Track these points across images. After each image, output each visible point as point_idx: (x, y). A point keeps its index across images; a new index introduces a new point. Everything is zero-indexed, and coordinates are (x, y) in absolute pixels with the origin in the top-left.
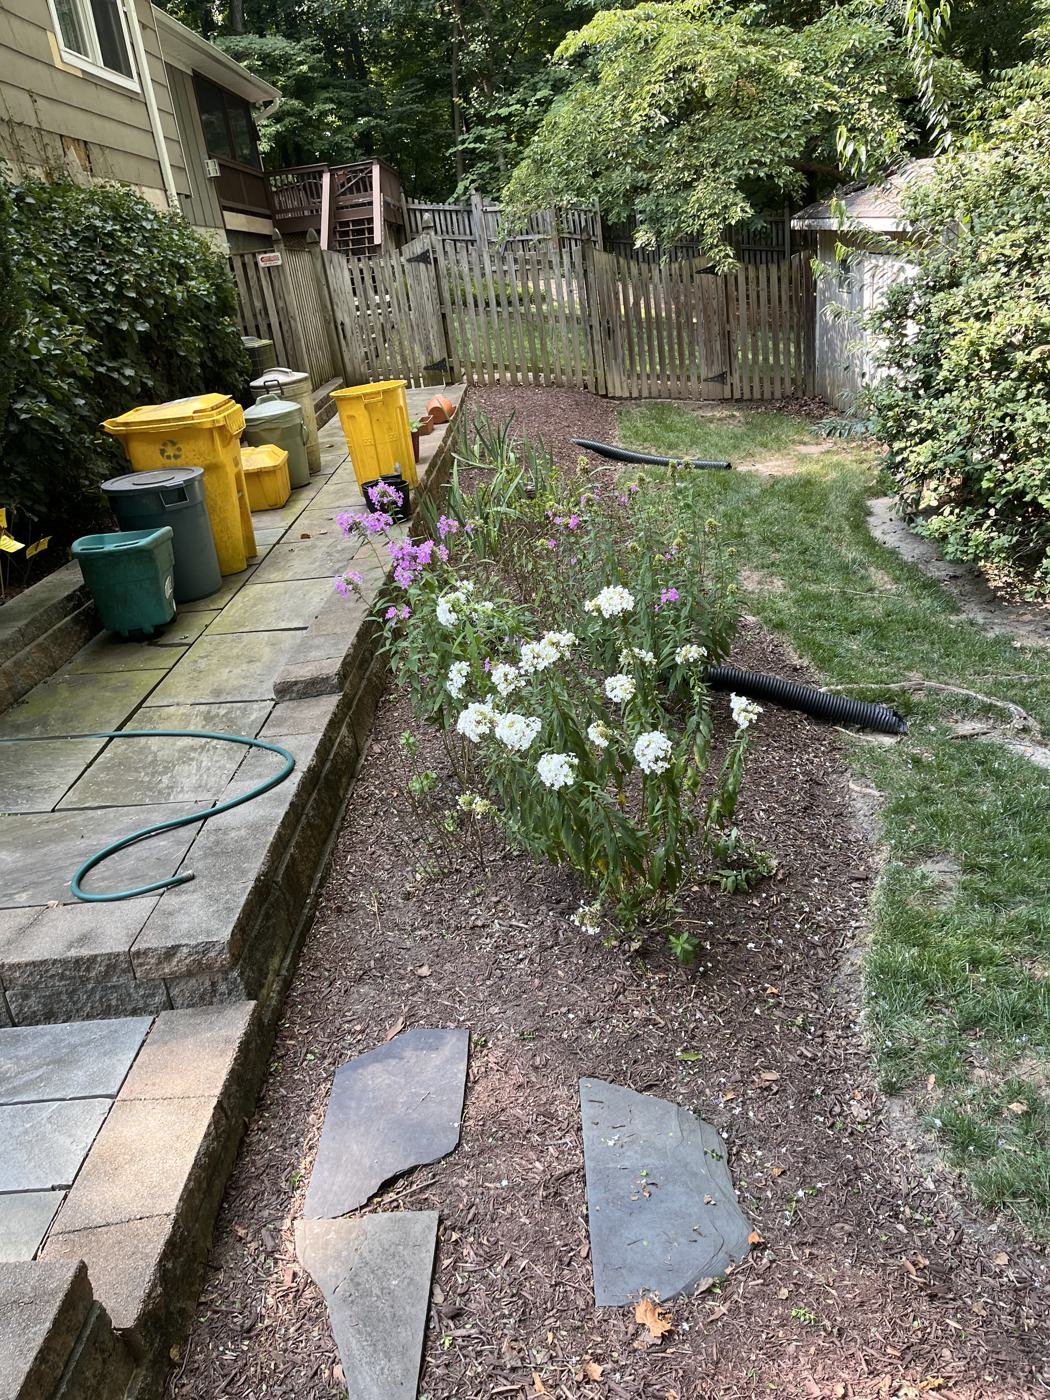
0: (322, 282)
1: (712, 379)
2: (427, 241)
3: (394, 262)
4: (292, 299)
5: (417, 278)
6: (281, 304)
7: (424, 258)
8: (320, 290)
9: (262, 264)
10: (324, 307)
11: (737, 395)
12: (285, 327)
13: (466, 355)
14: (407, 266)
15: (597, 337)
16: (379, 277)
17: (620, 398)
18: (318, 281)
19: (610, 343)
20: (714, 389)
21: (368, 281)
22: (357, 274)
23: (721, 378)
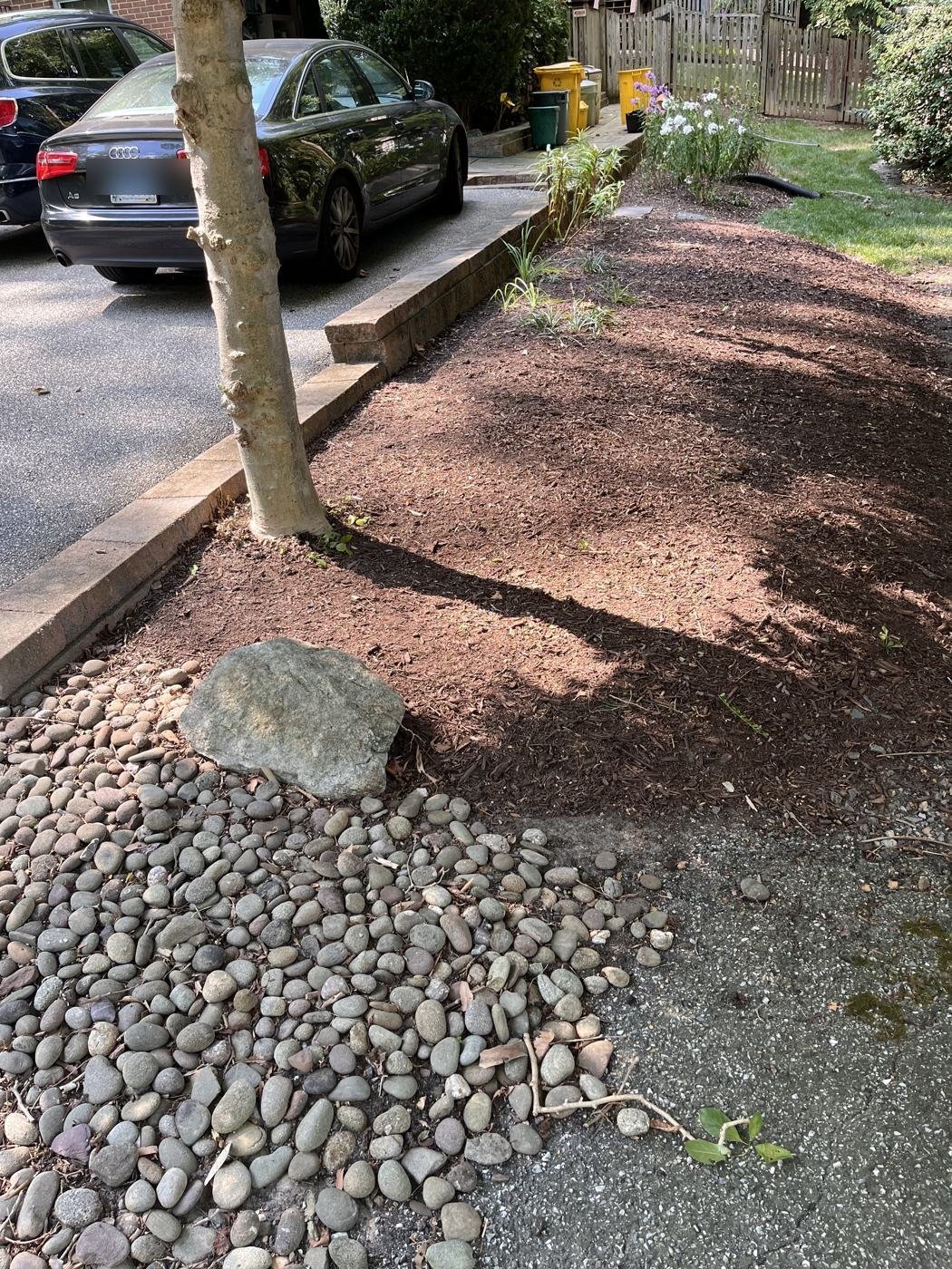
0: (603, 30)
1: (832, 108)
2: (669, 7)
3: (647, 19)
4: (587, 37)
5: (660, 30)
6: (581, 40)
7: (666, 18)
8: (600, 35)
9: (575, 16)
10: (601, 46)
11: (846, 120)
12: (581, 54)
13: (682, 82)
14: (655, 22)
15: (764, 75)
16: (637, 29)
17: (772, 116)
18: (601, 29)
19: (771, 79)
20: (832, 114)
21: (630, 31)
22: (624, 26)
23: (838, 107)
